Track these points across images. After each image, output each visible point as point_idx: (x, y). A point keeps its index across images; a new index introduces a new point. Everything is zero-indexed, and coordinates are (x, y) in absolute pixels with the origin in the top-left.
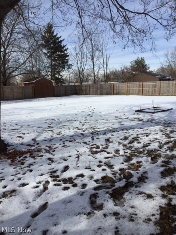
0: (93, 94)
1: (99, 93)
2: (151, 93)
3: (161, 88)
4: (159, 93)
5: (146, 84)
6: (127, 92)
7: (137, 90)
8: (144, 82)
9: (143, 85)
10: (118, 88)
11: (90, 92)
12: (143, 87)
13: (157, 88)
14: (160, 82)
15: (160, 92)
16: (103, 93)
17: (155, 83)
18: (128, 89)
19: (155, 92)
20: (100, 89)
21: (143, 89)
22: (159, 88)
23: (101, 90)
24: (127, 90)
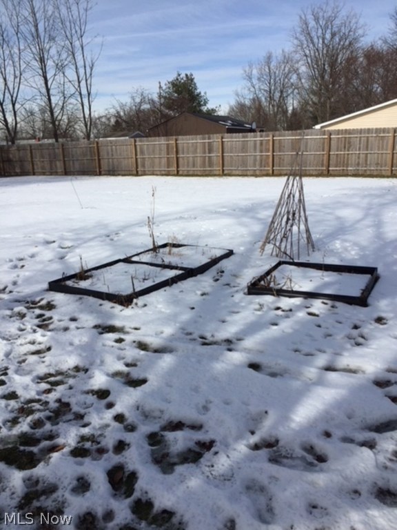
0: (44, 174)
1: (59, 170)
2: (200, 169)
3: (225, 154)
4: (221, 168)
5: (186, 141)
6: (137, 168)
7: (164, 161)
8: (180, 137)
9: (176, 144)
10: (112, 155)
11: (35, 167)
12: (177, 152)
13: (216, 155)
14: (222, 138)
15: (223, 166)
16: (72, 170)
17: (209, 139)
18: (138, 157)
19: (211, 164)
20: (61, 158)
21: (177, 158)
22: (220, 154)
23: (64, 161)
24: (136, 159)
